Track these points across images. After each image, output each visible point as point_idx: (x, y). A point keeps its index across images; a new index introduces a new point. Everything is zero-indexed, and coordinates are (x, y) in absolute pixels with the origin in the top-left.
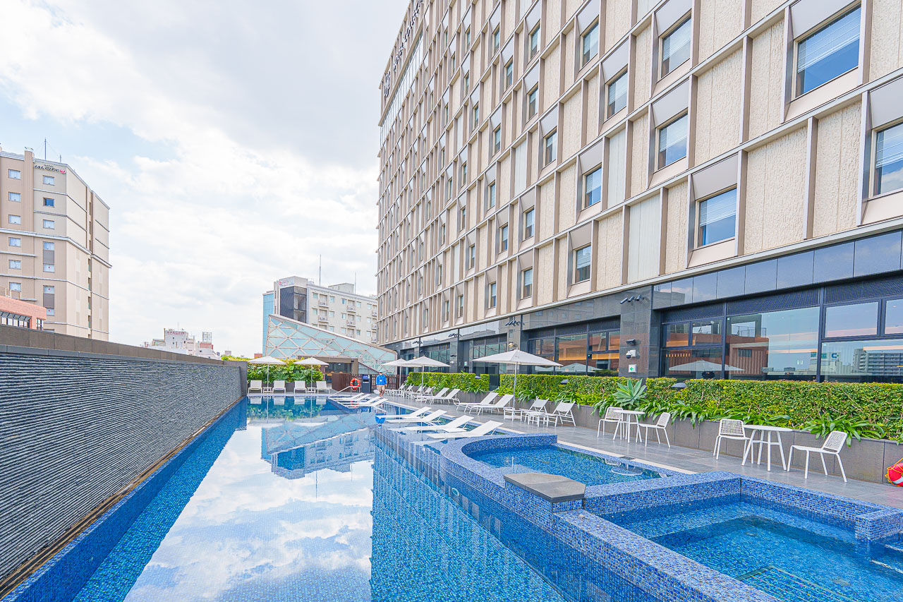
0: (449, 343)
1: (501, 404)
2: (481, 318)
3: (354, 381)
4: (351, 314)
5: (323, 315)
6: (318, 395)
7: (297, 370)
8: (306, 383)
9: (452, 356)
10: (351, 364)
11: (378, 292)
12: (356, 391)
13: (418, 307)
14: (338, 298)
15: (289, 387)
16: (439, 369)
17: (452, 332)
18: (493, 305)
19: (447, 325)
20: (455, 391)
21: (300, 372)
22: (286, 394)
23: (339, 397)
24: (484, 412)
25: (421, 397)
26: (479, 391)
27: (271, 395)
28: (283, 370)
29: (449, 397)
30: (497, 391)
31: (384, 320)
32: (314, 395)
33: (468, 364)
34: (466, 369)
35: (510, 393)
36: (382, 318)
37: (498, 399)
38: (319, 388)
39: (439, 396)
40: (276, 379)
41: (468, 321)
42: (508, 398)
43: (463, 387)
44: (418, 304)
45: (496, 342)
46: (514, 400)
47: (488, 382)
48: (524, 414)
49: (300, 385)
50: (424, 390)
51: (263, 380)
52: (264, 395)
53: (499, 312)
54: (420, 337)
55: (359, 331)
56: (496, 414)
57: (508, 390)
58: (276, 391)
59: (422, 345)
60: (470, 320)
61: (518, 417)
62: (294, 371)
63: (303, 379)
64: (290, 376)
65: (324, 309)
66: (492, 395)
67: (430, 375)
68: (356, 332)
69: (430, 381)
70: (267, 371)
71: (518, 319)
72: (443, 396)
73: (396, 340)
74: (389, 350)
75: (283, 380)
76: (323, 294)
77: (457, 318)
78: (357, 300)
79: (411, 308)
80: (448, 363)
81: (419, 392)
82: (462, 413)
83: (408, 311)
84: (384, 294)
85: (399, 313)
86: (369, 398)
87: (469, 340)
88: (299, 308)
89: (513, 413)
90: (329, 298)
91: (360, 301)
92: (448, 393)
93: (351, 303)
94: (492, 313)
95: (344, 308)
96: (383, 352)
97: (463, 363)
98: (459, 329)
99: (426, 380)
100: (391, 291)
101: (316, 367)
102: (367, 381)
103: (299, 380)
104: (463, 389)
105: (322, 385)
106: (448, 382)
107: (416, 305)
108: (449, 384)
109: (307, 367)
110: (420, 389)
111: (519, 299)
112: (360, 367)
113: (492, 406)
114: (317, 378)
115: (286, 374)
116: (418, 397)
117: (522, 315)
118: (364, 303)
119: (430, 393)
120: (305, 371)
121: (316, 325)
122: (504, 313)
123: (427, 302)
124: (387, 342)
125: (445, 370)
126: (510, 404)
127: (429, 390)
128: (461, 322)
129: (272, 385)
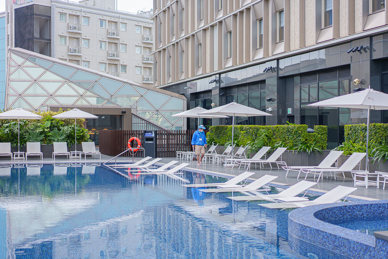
0: (263, 82)
1: (348, 166)
2: (311, 42)
3: (132, 141)
4: (113, 42)
5: (73, 45)
6: (86, 161)
7: (54, 126)
8: (68, 145)
9: (270, 100)
10: (121, 116)
11: (155, 7)
12: (139, 154)
13: (216, 30)
14: (95, 19)
15: (47, 151)
16: (252, 120)
17: (268, 65)
18: (328, 24)
19: (260, 55)
20: (280, 151)
21: (59, 130)
22: (43, 161)
23: (118, 163)
24: (325, 178)
25: (231, 161)
26: (313, 151)
27: (23, 162)
28: (37, 127)
29: (272, 159)
30: (341, 149)
31: (164, 50)
32: (81, 161)
33: (293, 111)
34: (291, 119)
35: (359, 150)
36: (161, 47)
37: (342, 160)
38: (86, 151)
39: (257, 158)
40: (29, 140)
41: (292, 49)
42: (357, 157)
43: (290, 144)
44: (216, 24)
45: (334, 78)
46: (368, 160)
47: (325, 137)
48: (382, 179)
49: (60, 147)
50: (235, 150)
51: (11, 141)
52: (15, 162)
53: (337, 32)
54: (220, 74)
55: (124, 67)
56: (342, 181)
57: (357, 146)
58: (30, 157)
59: (222, 85)
60: (295, 47)
61: (373, 183)
62: (51, 128)
63: (63, 140)
64: (46, 136)
65: (75, 37)
66: (334, 155)
67: (242, 129)
68: (120, 68)
69: (241, 137)
70: (16, 130)
71: (366, 43)
72: (263, 158)
73: (183, 78)
74: (174, 94)
75: (37, 141)
76: (74, 13)
77: (275, 43)
78: (121, 21)
79: (205, 30)
80: (264, 110)
81: (226, 154)
82: (294, 179)
83: (200, 35)
84: (164, 11)
85: (187, 39)
86: (159, 164)
87: (292, 76)
88: (41, 37)
89: (366, 178)
90: (82, 20)
91: (125, 21)
92: (269, 154)
93: (113, 26)
94: (328, 35)
95: (102, 33)
96: (167, 98)
97: (285, 111)
98: (278, 60)
99: (236, 137)
100: (174, 6)
101: (79, 121)
102: (151, 139)
103: (58, 141)
104: (291, 148)
105: (89, 147)
106: (269, 138)
107: (212, 26)
108: (269, 141)
109: (67, 122)
110: (229, 149)
111: (366, 14)
112: (135, 120)
113: (335, 170)
114: (82, 138)
115: (41, 133)
116: (227, 160)
117: (371, 37)
118: (131, 24)
119: (243, 155)
120: (66, 128)
121: (66, 60)
122: (345, 35)
123: (230, 22)
124: (170, 82)
125: (263, 120)
126: (362, 166)
127: (241, 150)
128: (281, 49)
129: (24, 149)
